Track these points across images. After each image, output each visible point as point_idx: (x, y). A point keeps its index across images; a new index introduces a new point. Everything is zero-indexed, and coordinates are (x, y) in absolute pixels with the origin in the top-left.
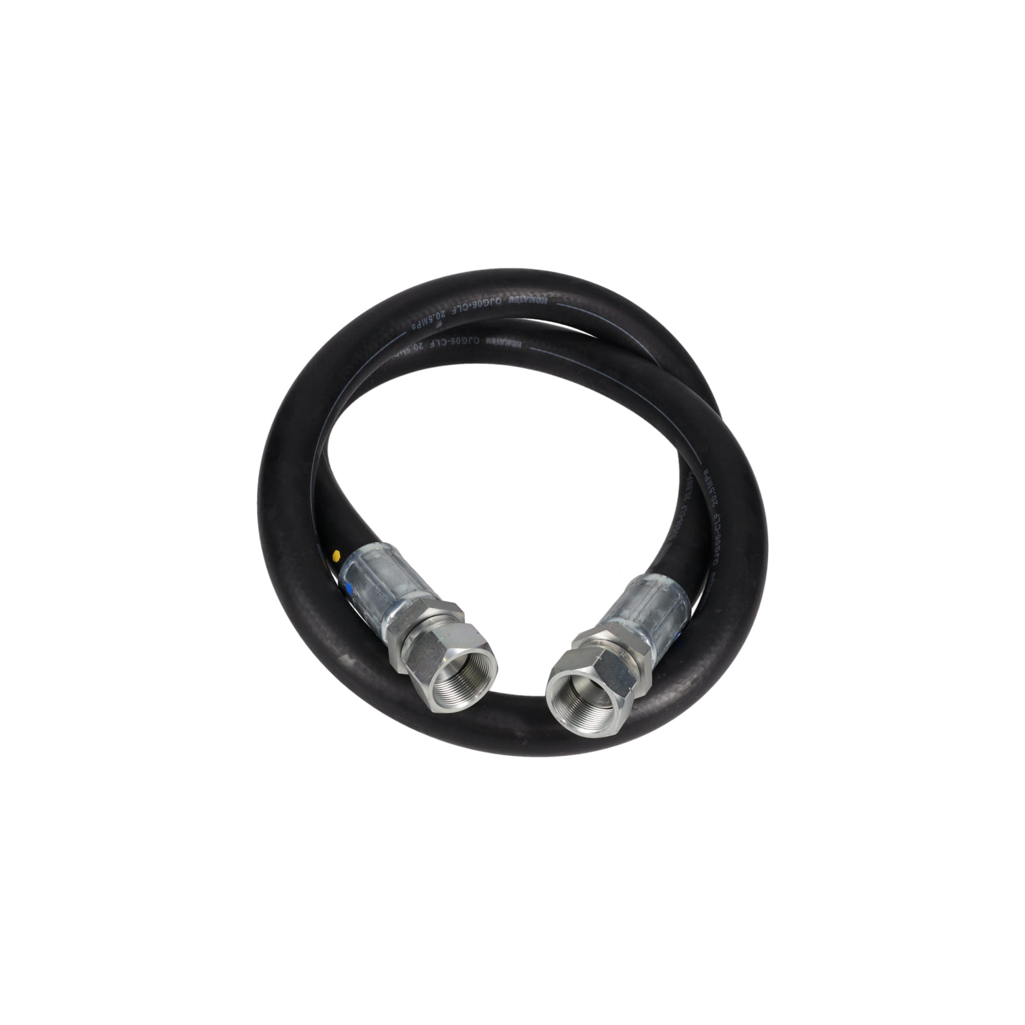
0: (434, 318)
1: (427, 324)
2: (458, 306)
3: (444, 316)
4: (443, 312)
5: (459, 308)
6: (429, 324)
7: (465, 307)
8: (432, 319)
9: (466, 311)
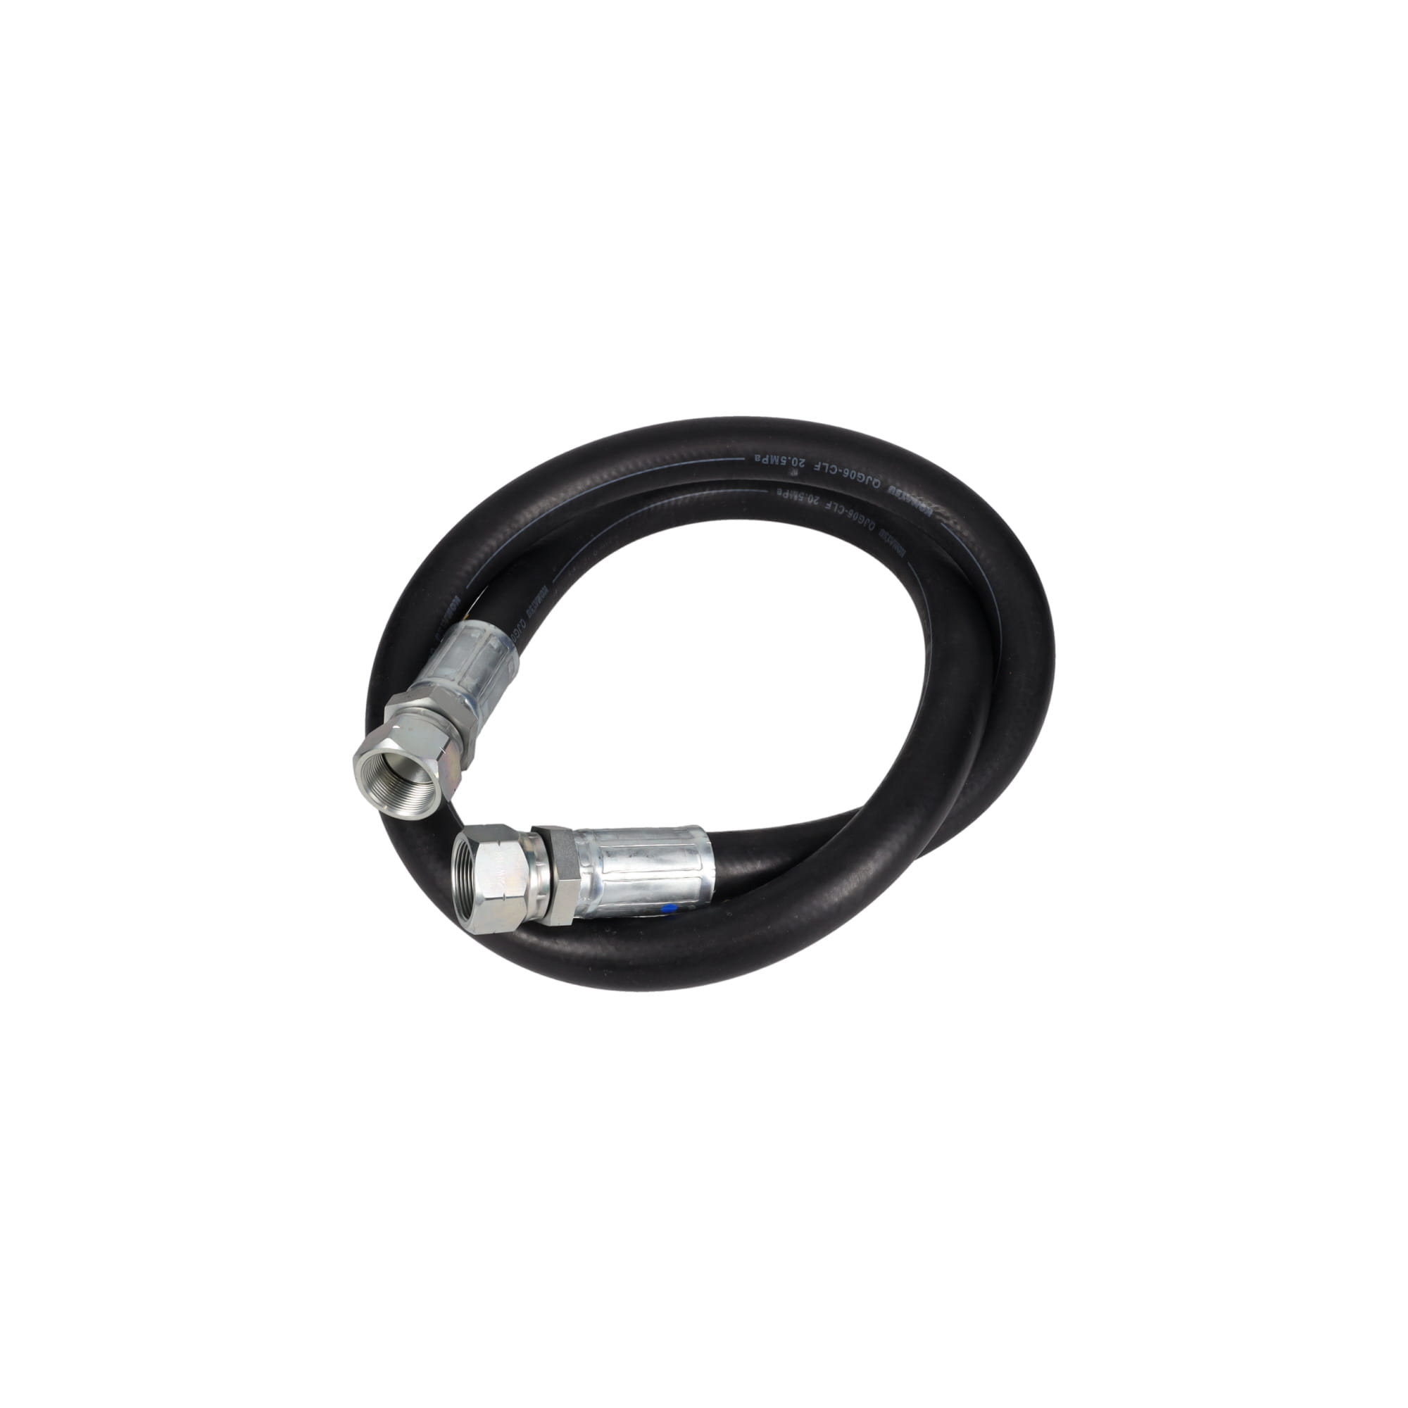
0: (789, 462)
1: (777, 463)
2: (824, 464)
3: (803, 466)
4: (803, 460)
5: (825, 466)
6: (779, 465)
7: (833, 470)
8: (785, 461)
9: (834, 475)
